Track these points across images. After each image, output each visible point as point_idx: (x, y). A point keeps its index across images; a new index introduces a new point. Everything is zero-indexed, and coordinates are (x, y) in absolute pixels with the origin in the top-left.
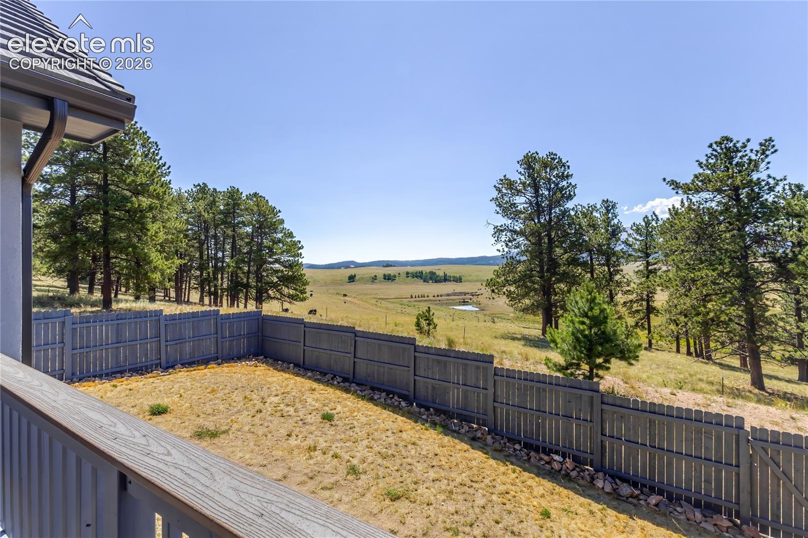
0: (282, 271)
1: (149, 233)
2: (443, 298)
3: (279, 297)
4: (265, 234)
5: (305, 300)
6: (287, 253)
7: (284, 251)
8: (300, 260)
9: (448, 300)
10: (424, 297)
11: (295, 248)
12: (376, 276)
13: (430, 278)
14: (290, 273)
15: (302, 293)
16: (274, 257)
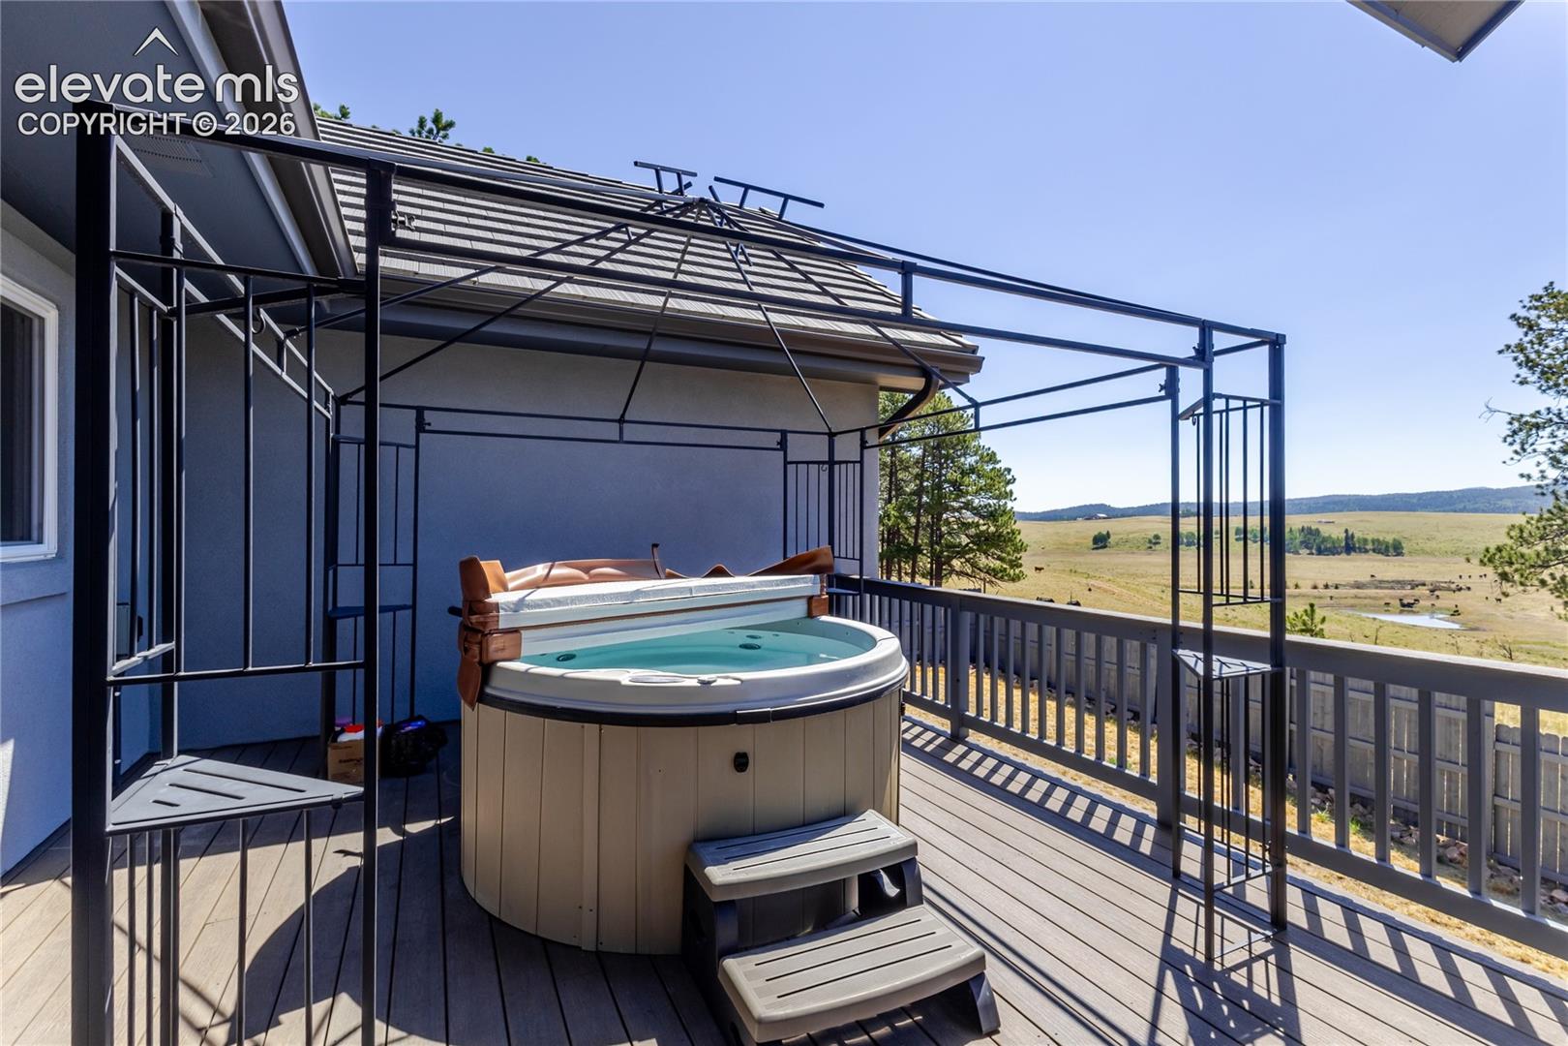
0: (977, 525)
2: (1341, 591)
3: (969, 572)
4: (947, 457)
5: (1019, 579)
6: (986, 492)
7: (981, 489)
8: (1010, 505)
9: (1356, 597)
11: (999, 481)
12: (1157, 537)
13: (1302, 543)
14: (992, 529)
15: (1012, 567)
16: (963, 500)
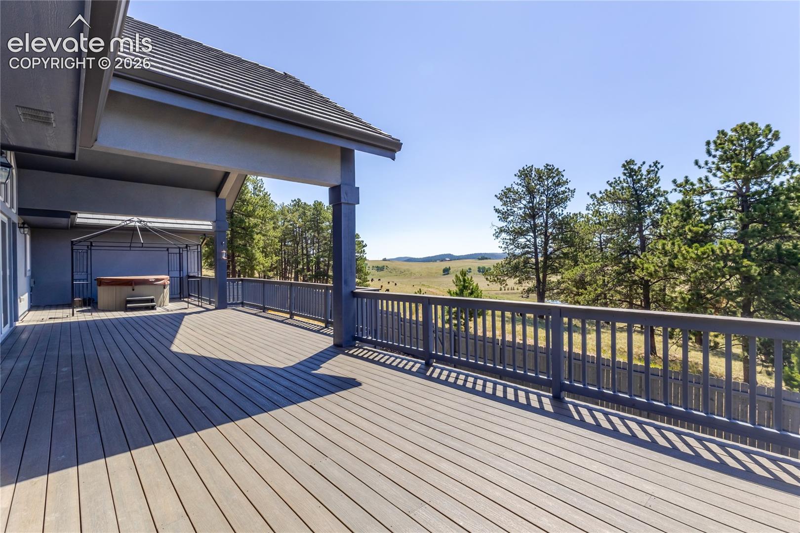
1: (254, 241)
10: (514, 289)
12: (470, 269)
